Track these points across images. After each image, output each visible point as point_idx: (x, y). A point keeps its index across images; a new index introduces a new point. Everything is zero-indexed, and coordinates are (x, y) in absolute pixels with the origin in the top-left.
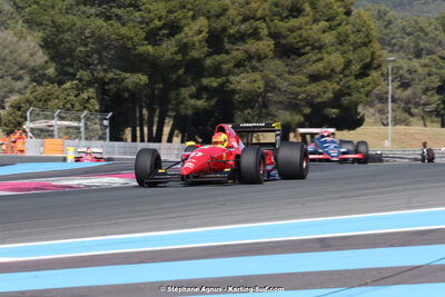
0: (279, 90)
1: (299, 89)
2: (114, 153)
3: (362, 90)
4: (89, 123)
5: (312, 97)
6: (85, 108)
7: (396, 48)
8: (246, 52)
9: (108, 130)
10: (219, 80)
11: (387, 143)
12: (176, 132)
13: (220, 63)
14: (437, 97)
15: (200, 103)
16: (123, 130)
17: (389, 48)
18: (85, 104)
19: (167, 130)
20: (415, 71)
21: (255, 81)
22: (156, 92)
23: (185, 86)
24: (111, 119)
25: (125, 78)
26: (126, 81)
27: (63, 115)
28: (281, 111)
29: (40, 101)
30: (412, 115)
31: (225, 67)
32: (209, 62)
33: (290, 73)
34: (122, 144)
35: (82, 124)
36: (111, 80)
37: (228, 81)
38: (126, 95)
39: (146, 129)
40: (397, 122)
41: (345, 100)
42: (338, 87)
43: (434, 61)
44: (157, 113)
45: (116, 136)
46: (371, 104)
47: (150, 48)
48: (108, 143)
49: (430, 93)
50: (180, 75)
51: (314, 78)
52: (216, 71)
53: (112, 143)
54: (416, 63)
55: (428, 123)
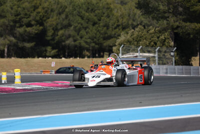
4: (166, 54)
6: (163, 45)
9: (174, 58)
16: (190, 58)
18: (163, 43)
25: (186, 26)
26: (187, 27)
27: (149, 49)
29: (136, 41)
35: (156, 55)
36: (178, 27)
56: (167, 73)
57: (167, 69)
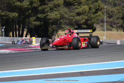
0: (65, 18)
1: (73, 18)
2: (6, 41)
3: (96, 18)
5: (77, 21)
7: (107, 3)
8: (54, 4)
9: (4, 33)
10: (45, 15)
11: (104, 37)
12: (28, 34)
13: (44, 9)
14: (121, 21)
15: (38, 23)
16: (9, 33)
17: (105, 3)
19: (25, 33)
20: (114, 12)
21: (57, 14)
22: (21, 19)
23: (32, 17)
24: (5, 29)
25: (9, 14)
28: (66, 26)
30: (113, 27)
31: (46, 10)
32: (40, 8)
33: (69, 12)
34: (9, 38)
37: (47, 15)
38: (10, 20)
39: (17, 32)
40: (108, 30)
41: (89, 22)
42: (87, 18)
43: (120, 8)
44: (22, 27)
45: (7, 35)
46: (98, 23)
47: (19, 3)
48: (4, 37)
49: (119, 19)
50: (30, 13)
51: (79, 14)
52: (43, 12)
53: (5, 38)
54: (114, 9)
55: (118, 30)
56: (1, 41)
57: (2, 39)
